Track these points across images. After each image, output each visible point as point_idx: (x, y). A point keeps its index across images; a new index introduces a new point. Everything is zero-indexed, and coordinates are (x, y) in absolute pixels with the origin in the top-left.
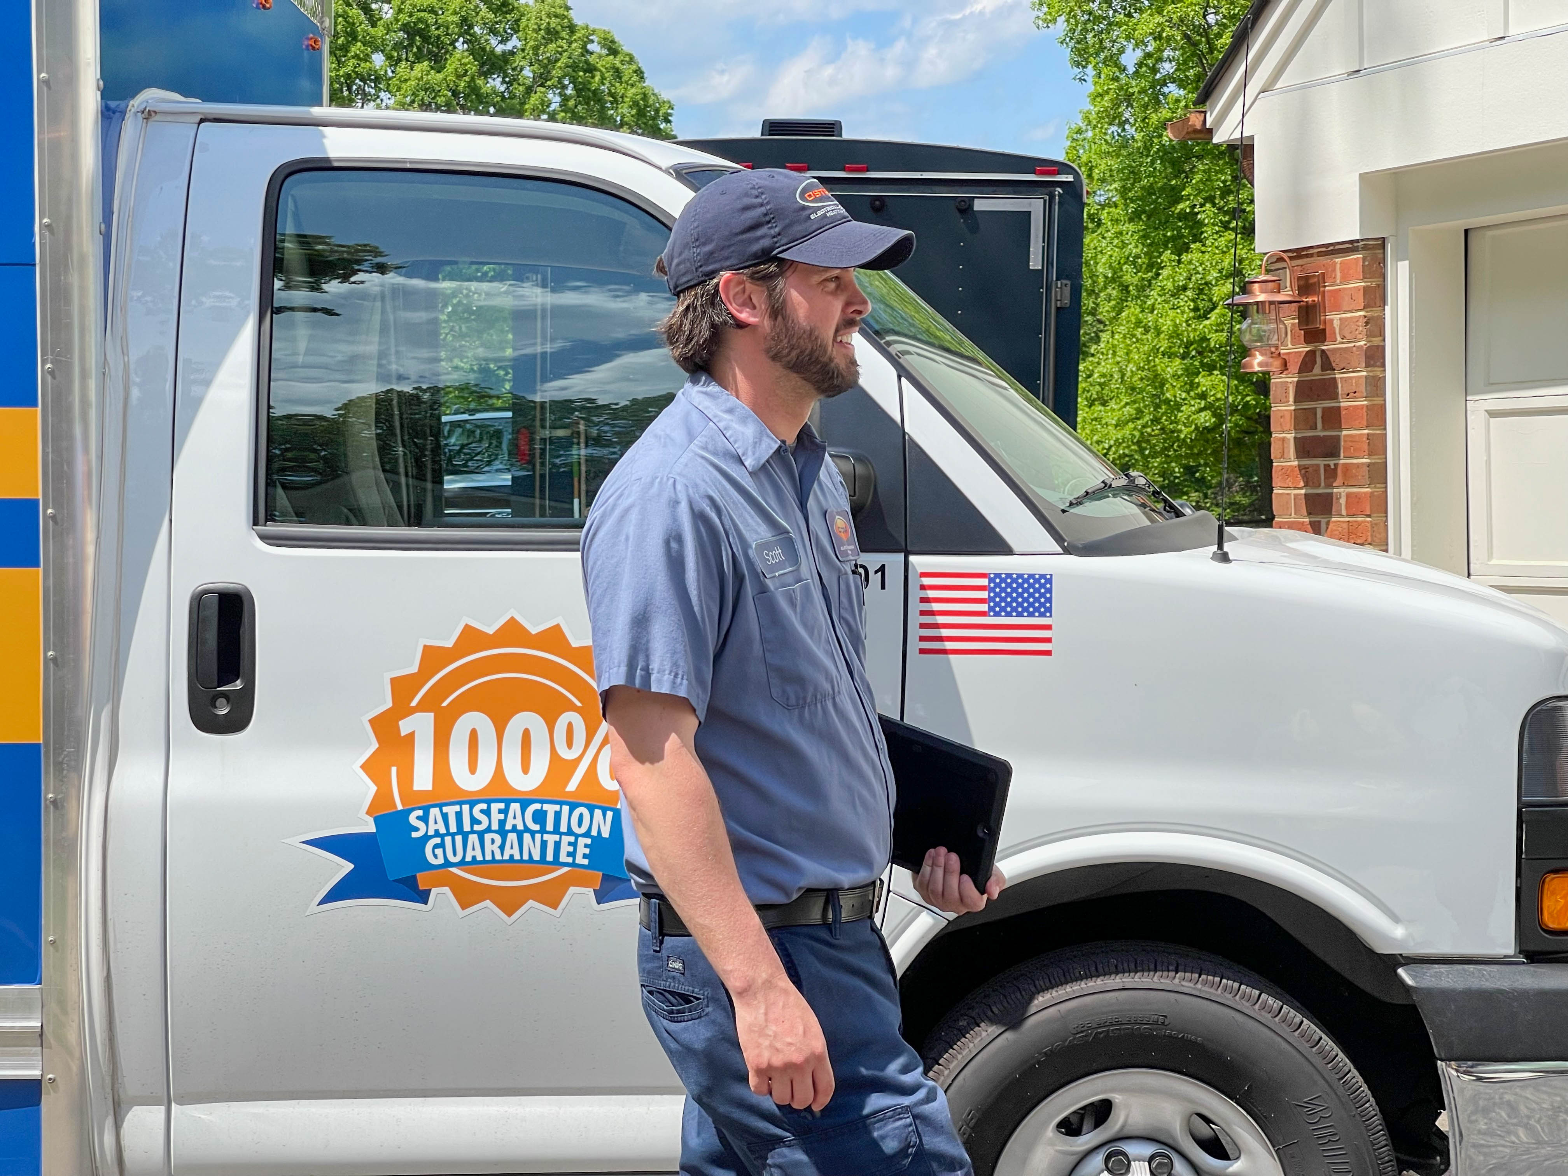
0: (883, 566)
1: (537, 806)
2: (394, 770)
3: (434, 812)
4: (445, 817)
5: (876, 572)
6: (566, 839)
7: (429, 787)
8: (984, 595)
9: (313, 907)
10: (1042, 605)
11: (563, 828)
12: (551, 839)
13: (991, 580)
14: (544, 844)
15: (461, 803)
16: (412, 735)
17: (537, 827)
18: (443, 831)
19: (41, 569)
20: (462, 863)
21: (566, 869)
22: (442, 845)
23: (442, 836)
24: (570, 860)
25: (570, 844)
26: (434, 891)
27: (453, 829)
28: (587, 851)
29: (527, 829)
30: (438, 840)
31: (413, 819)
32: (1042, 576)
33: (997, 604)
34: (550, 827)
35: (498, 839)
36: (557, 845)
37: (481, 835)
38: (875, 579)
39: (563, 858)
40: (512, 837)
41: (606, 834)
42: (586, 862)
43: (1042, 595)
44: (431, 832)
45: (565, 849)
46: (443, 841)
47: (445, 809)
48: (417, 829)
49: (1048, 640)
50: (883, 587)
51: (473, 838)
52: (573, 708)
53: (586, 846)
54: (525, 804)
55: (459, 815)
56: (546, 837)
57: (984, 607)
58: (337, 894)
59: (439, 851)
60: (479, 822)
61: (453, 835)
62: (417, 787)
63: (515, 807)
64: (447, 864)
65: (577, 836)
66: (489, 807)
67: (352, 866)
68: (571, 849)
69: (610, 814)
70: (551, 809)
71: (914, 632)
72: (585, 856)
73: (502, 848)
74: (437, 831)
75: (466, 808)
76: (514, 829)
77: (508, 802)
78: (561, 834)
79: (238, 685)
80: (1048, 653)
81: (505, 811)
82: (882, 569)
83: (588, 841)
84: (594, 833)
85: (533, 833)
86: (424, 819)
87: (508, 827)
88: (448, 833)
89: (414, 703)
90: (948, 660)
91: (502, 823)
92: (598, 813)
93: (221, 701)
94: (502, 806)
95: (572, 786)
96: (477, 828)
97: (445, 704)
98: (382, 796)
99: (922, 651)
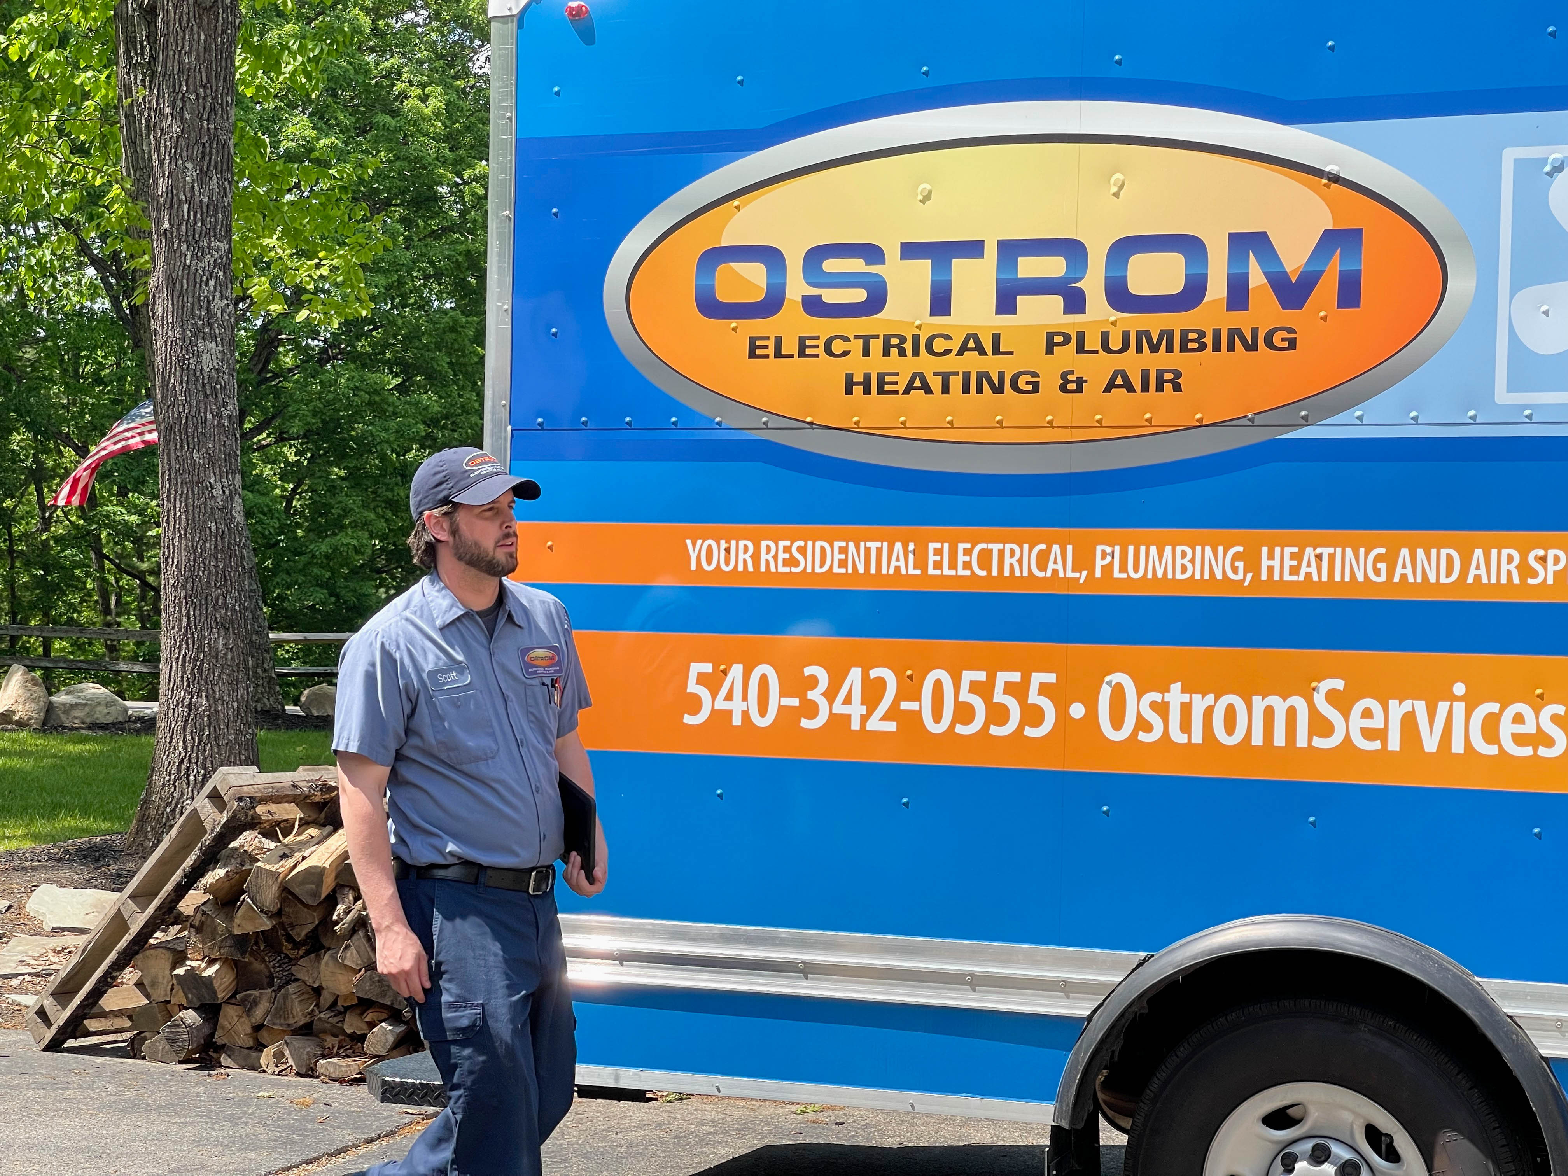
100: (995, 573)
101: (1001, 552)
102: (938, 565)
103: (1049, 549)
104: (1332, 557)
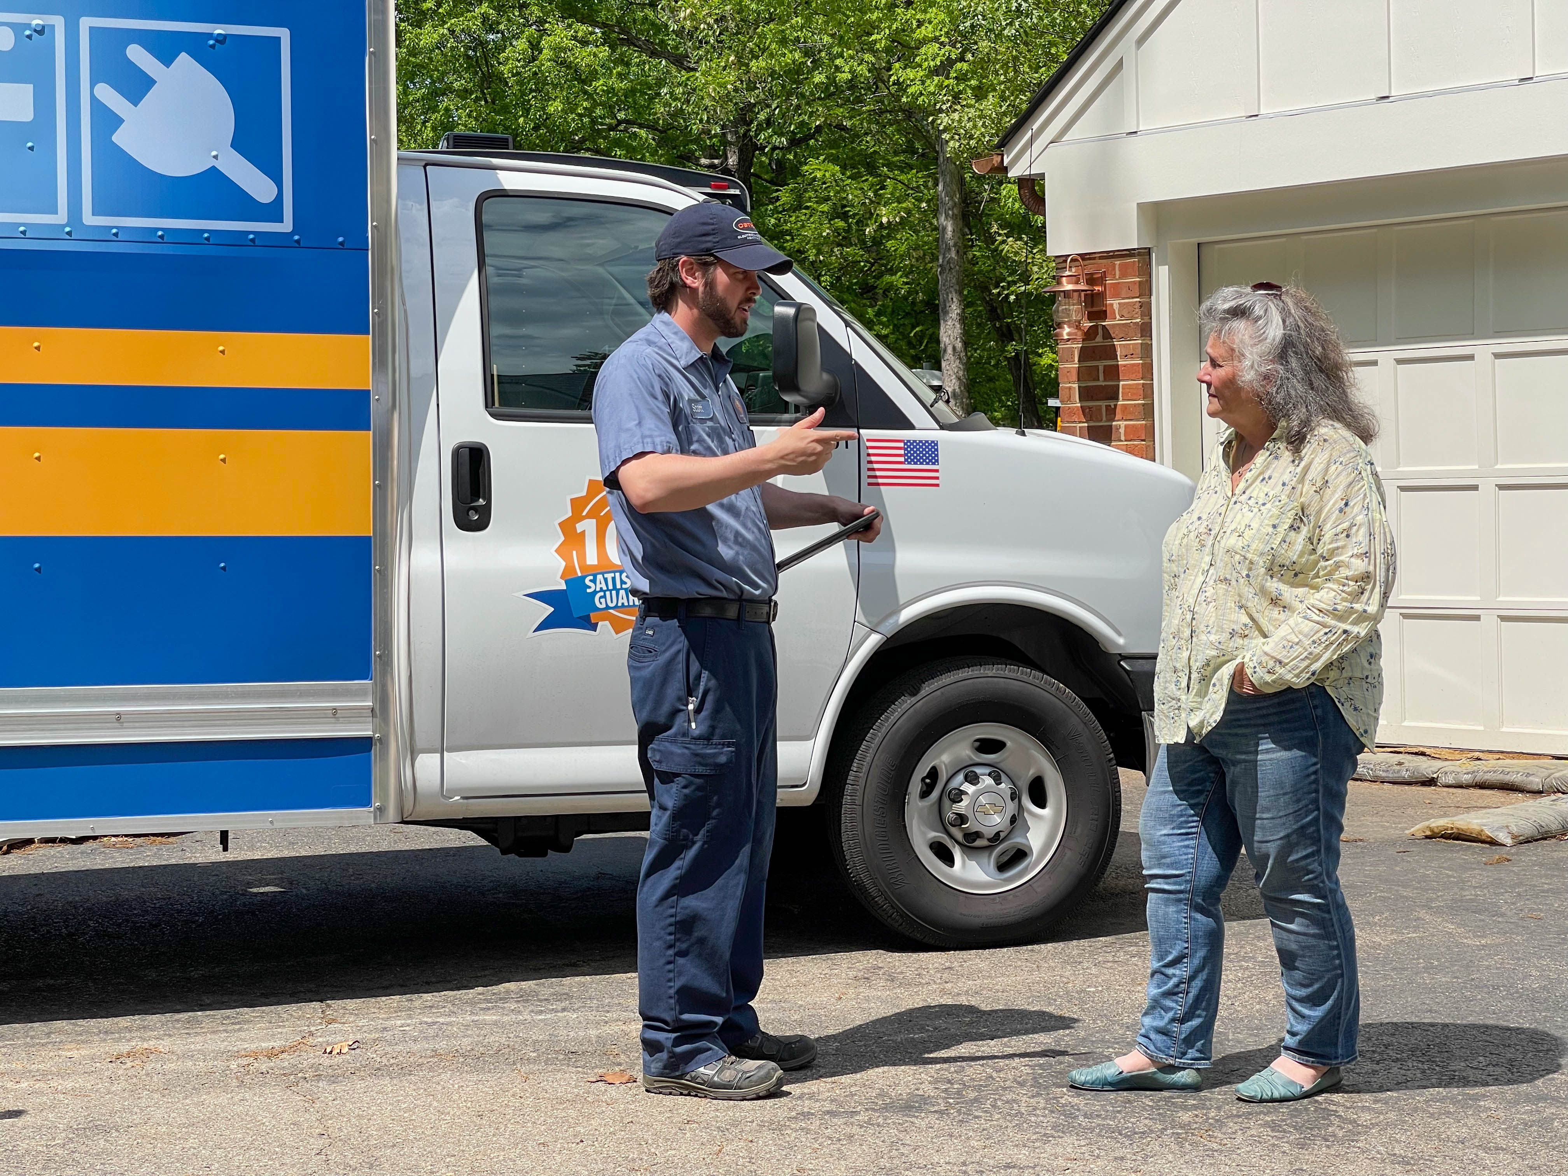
2: (574, 553)
3: (600, 577)
4: (606, 580)
7: (596, 563)
8: (902, 452)
9: (531, 634)
10: (933, 458)
13: (905, 444)
15: (614, 572)
16: (583, 532)
18: (605, 588)
19: (371, 432)
20: (616, 607)
22: (604, 597)
23: (605, 592)
26: (600, 624)
27: (611, 587)
30: (602, 594)
31: (587, 581)
32: (933, 442)
33: (909, 457)
43: (933, 453)
44: (598, 589)
46: (605, 594)
47: (606, 576)
48: (590, 587)
49: (937, 478)
50: (847, 447)
51: (622, 592)
55: (614, 579)
57: (902, 459)
58: (545, 625)
59: (603, 600)
60: (625, 583)
61: (611, 591)
62: (589, 562)
64: (608, 607)
67: (551, 609)
71: (865, 473)
74: (601, 588)
75: (618, 575)
79: (481, 502)
80: (937, 485)
86: (594, 581)
88: (608, 590)
89: (584, 514)
93: (471, 512)
97: (602, 515)
98: (569, 568)
99: (869, 484)
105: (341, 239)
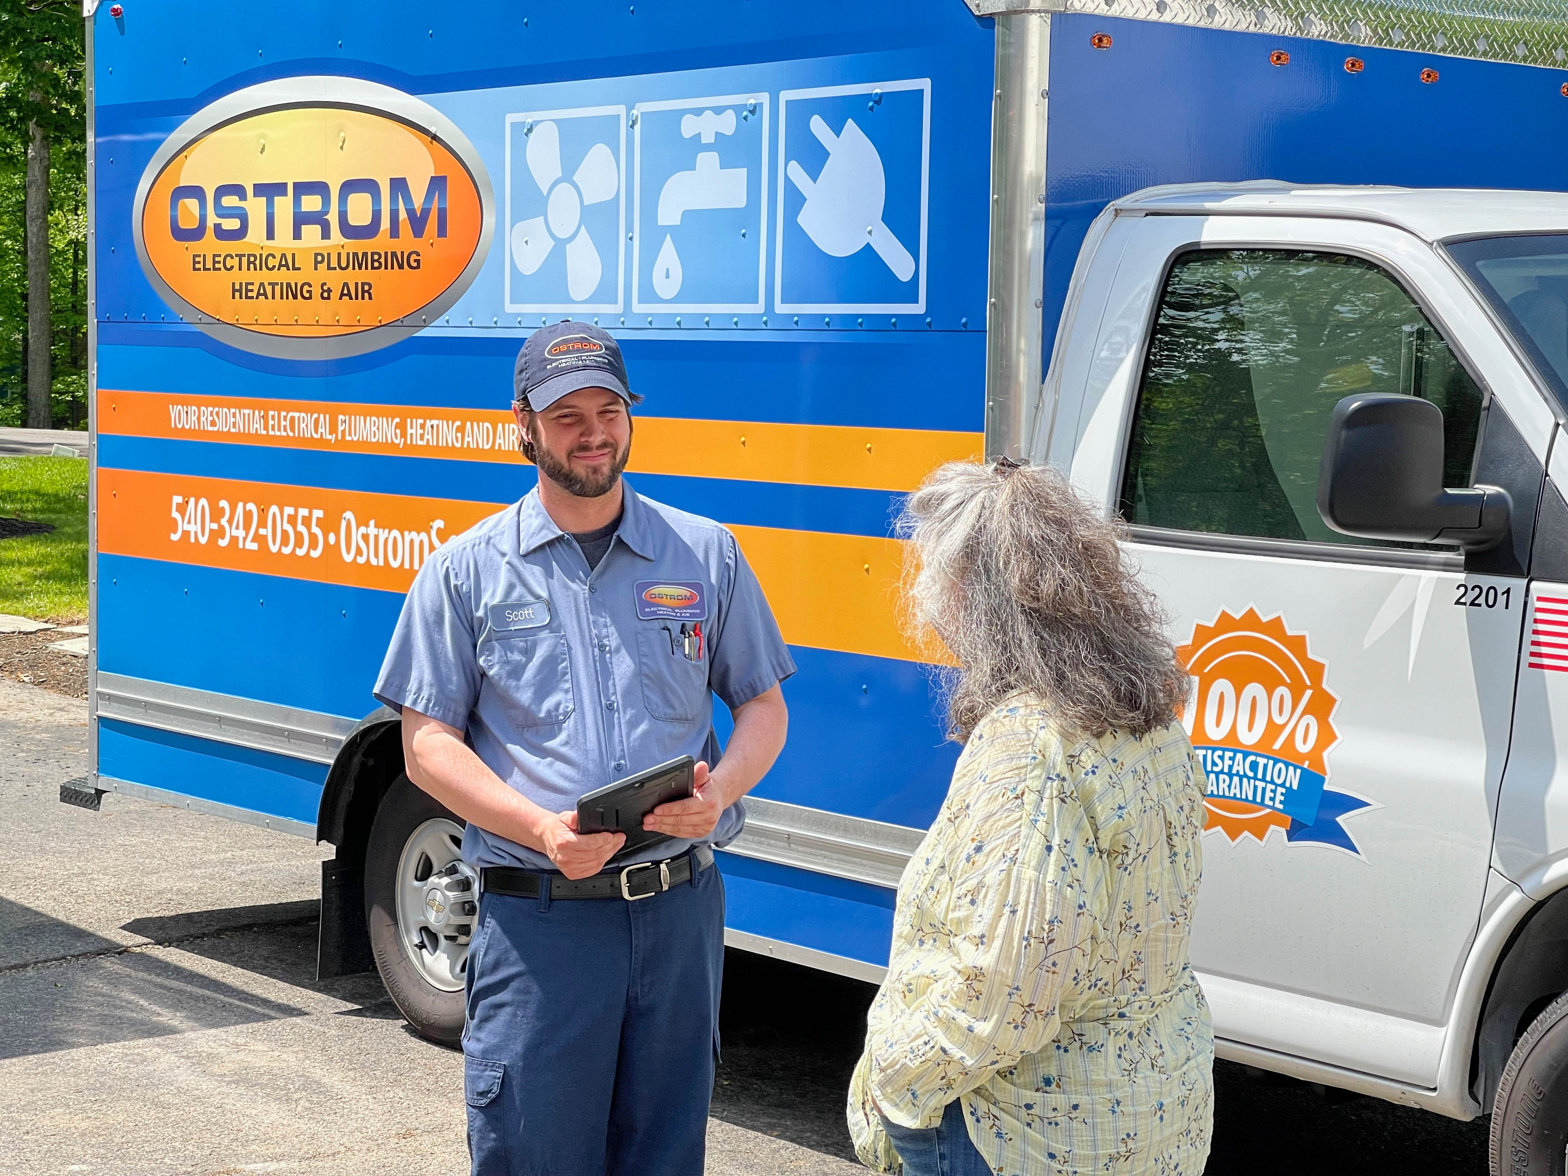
0: (1509, 589)
1: (1252, 758)
5: (1503, 594)
6: (1270, 787)
7: (1190, 733)
11: (1268, 778)
12: (1261, 785)
14: (1255, 787)
15: (1207, 749)
17: (1251, 774)
21: (1268, 810)
24: (1271, 803)
25: (1272, 791)
28: (1282, 798)
29: (1245, 775)
34: (1260, 776)
35: (1227, 779)
36: (1264, 789)
37: (1217, 774)
38: (1502, 599)
39: (1267, 802)
40: (1236, 779)
41: (1295, 787)
42: (1281, 807)
45: (1269, 794)
47: (1197, 752)
50: (1507, 607)
51: (1212, 777)
52: (1284, 683)
53: (1282, 794)
54: (1246, 755)
55: (1205, 757)
56: (1257, 783)
60: (1217, 765)
63: (1239, 756)
65: (1277, 785)
66: (1223, 754)
68: (1272, 795)
69: (1299, 771)
70: (1262, 761)
71: (1526, 648)
72: (1281, 802)
73: (1229, 786)
75: (1210, 752)
76: (1238, 774)
77: (1235, 752)
78: (1267, 782)
81: (1232, 759)
82: (1508, 591)
83: (1284, 791)
84: (1288, 785)
85: (1249, 778)
87: (1234, 771)
89: (1188, 668)
90: (1543, 675)
91: (1231, 767)
92: (1291, 768)
94: (1231, 754)
95: (1277, 746)
96: (1216, 769)
97: (1206, 671)
99: (1531, 665)
100: (297, 435)
101: (299, 418)
102: (273, 429)
103: (319, 416)
104: (438, 426)
105: (964, 320)
